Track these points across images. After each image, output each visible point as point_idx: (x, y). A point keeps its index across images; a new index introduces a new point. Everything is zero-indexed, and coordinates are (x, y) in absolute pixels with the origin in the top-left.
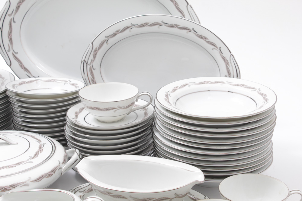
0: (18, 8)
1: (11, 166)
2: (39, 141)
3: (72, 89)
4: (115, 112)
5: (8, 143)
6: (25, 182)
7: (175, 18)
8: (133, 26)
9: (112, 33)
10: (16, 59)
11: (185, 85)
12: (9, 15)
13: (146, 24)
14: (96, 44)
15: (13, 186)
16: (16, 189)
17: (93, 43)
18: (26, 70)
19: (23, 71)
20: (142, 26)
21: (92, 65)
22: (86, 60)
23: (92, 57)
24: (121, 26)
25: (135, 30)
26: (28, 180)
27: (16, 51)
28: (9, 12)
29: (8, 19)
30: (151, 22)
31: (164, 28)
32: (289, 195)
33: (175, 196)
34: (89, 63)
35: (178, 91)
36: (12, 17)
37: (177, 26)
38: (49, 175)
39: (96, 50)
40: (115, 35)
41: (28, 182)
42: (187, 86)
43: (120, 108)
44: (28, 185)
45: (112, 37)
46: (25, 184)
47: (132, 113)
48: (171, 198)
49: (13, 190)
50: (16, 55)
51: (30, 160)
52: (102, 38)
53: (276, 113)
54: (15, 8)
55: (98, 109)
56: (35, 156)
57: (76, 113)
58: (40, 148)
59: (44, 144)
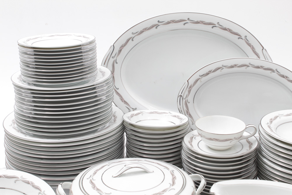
0: (120, 51)
2: (168, 169)
4: (230, 142)
5: (146, 172)
8: (224, 67)
9: (205, 73)
10: (118, 94)
11: (276, 117)
12: (113, 57)
13: (235, 65)
14: (191, 82)
17: (189, 81)
18: (126, 103)
19: (123, 103)
20: (232, 67)
21: (187, 99)
22: (182, 95)
23: (187, 93)
24: (213, 67)
25: (225, 70)
27: (117, 87)
28: (113, 55)
29: (112, 60)
30: (240, 64)
31: (251, 69)
34: (184, 97)
35: (274, 122)
36: (115, 59)
37: (262, 67)
39: (191, 87)
40: (207, 74)
42: (278, 118)
43: (236, 138)
45: (205, 76)
50: (117, 90)
51: (172, 187)
52: (196, 76)
54: (118, 51)
55: (217, 140)
56: (174, 183)
57: (189, 142)
58: (173, 175)
59: (173, 171)
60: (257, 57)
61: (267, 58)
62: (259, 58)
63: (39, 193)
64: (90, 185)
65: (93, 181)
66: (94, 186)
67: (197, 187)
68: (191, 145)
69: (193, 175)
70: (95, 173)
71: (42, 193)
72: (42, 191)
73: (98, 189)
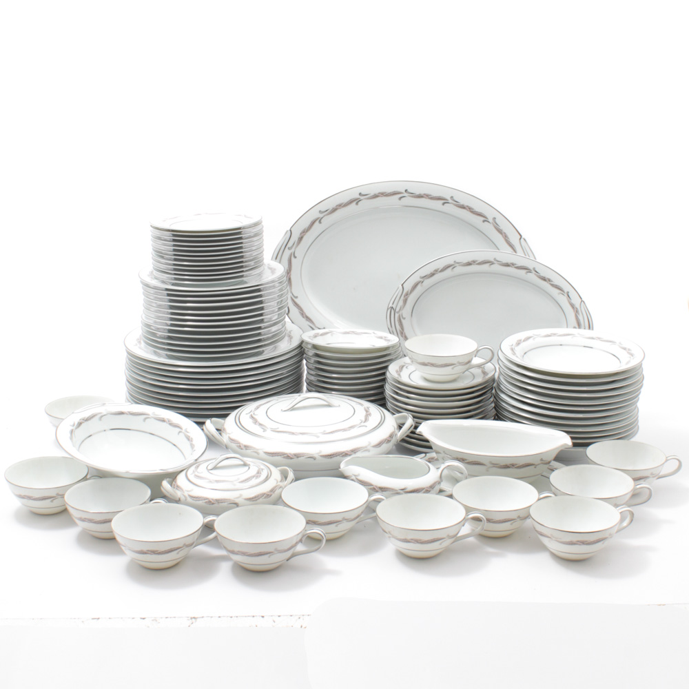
0: (301, 239)
1: (344, 430)
2: (362, 405)
3: (382, 344)
4: (453, 368)
5: (329, 406)
6: (366, 447)
7: (505, 254)
8: (457, 265)
9: (429, 273)
10: (296, 304)
11: (528, 338)
12: (289, 248)
13: (474, 262)
14: (408, 287)
15: (354, 451)
16: (358, 454)
17: (404, 285)
18: (308, 319)
19: (304, 320)
20: (469, 264)
21: (401, 312)
22: (394, 306)
23: (401, 303)
24: (440, 264)
25: (459, 270)
26: (369, 445)
27: (296, 295)
28: (289, 245)
29: (287, 253)
30: (481, 259)
31: (496, 268)
32: (667, 461)
33: (539, 462)
34: (397, 310)
35: (523, 345)
36: (293, 250)
37: (513, 264)
38: (388, 441)
39: (407, 294)
40: (432, 275)
41: (369, 448)
42: (531, 339)
43: (460, 364)
44: (368, 451)
45: (429, 278)
46: (365, 449)
47: (467, 372)
48: (536, 464)
49: (354, 456)
50: (295, 300)
51: (363, 424)
52: (416, 278)
53: (644, 373)
54: (297, 239)
55: (433, 365)
56: (366, 420)
57: (397, 372)
58: (367, 411)
59: (368, 408)
60: (512, 251)
61: (527, 252)
62: (516, 252)
63: (180, 432)
64: (251, 420)
65: (254, 416)
66: (255, 421)
67: (400, 427)
68: (399, 375)
69: (397, 415)
70: (258, 408)
71: (183, 431)
72: (184, 428)
73: (260, 425)
